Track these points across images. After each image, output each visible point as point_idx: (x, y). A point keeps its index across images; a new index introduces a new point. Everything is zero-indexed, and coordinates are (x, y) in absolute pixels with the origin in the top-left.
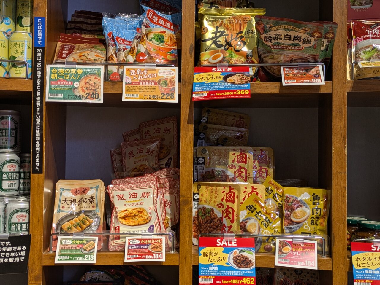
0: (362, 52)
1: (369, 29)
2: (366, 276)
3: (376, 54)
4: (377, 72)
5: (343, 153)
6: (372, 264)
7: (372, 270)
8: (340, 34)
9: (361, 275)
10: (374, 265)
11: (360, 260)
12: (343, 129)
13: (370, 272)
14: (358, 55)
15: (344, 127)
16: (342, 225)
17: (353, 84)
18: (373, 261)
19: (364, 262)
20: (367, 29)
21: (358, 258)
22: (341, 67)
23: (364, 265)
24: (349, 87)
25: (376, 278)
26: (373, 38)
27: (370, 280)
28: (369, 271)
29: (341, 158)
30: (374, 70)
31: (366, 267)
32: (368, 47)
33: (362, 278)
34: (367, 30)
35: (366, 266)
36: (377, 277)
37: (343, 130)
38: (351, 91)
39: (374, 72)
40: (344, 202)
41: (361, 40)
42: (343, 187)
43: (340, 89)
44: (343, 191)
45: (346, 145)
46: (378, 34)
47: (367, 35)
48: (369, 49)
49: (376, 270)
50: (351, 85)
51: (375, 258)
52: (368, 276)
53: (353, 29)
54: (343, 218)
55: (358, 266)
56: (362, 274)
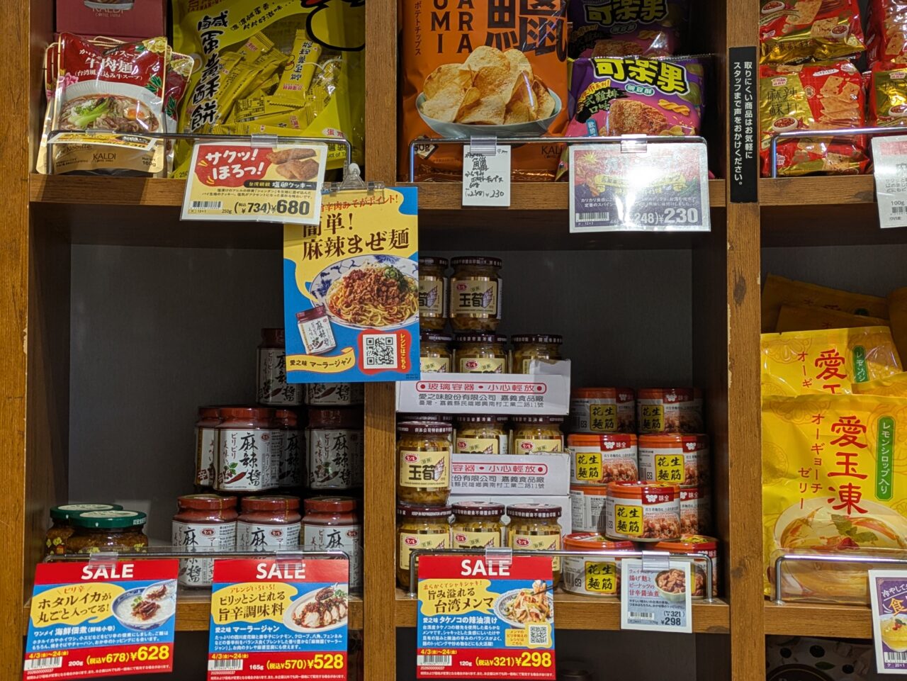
0: (73, 109)
1: (95, 58)
2: (55, 643)
3: (103, 116)
4: (100, 159)
5: (19, 348)
6: (75, 612)
7: (72, 627)
8: (11, 60)
9: (43, 641)
10: (78, 614)
11: (49, 606)
12: (19, 290)
13: (67, 631)
14: (64, 115)
15: (21, 286)
16: (12, 525)
17: (44, 184)
18: (80, 605)
19: (60, 608)
20: (91, 57)
21: (45, 601)
22: (16, 139)
23: (54, 617)
24: (35, 191)
25: (76, 646)
26: (102, 78)
27: (62, 650)
28: (65, 629)
29: (13, 360)
30: (95, 152)
31: (61, 621)
32: (87, 98)
33: (46, 647)
34: (89, 59)
35: (60, 618)
36: (79, 641)
37: (19, 294)
38: (40, 200)
39: (95, 157)
40: (18, 468)
41: (74, 81)
42: (16, 432)
43: (13, 193)
44: (17, 440)
45: (26, 330)
46: (113, 70)
47: (87, 71)
48: (89, 103)
49: (80, 625)
50: (39, 184)
51: (85, 598)
52: (59, 642)
53: (61, 53)
54: (15, 507)
55: (41, 619)
56: (48, 637)
